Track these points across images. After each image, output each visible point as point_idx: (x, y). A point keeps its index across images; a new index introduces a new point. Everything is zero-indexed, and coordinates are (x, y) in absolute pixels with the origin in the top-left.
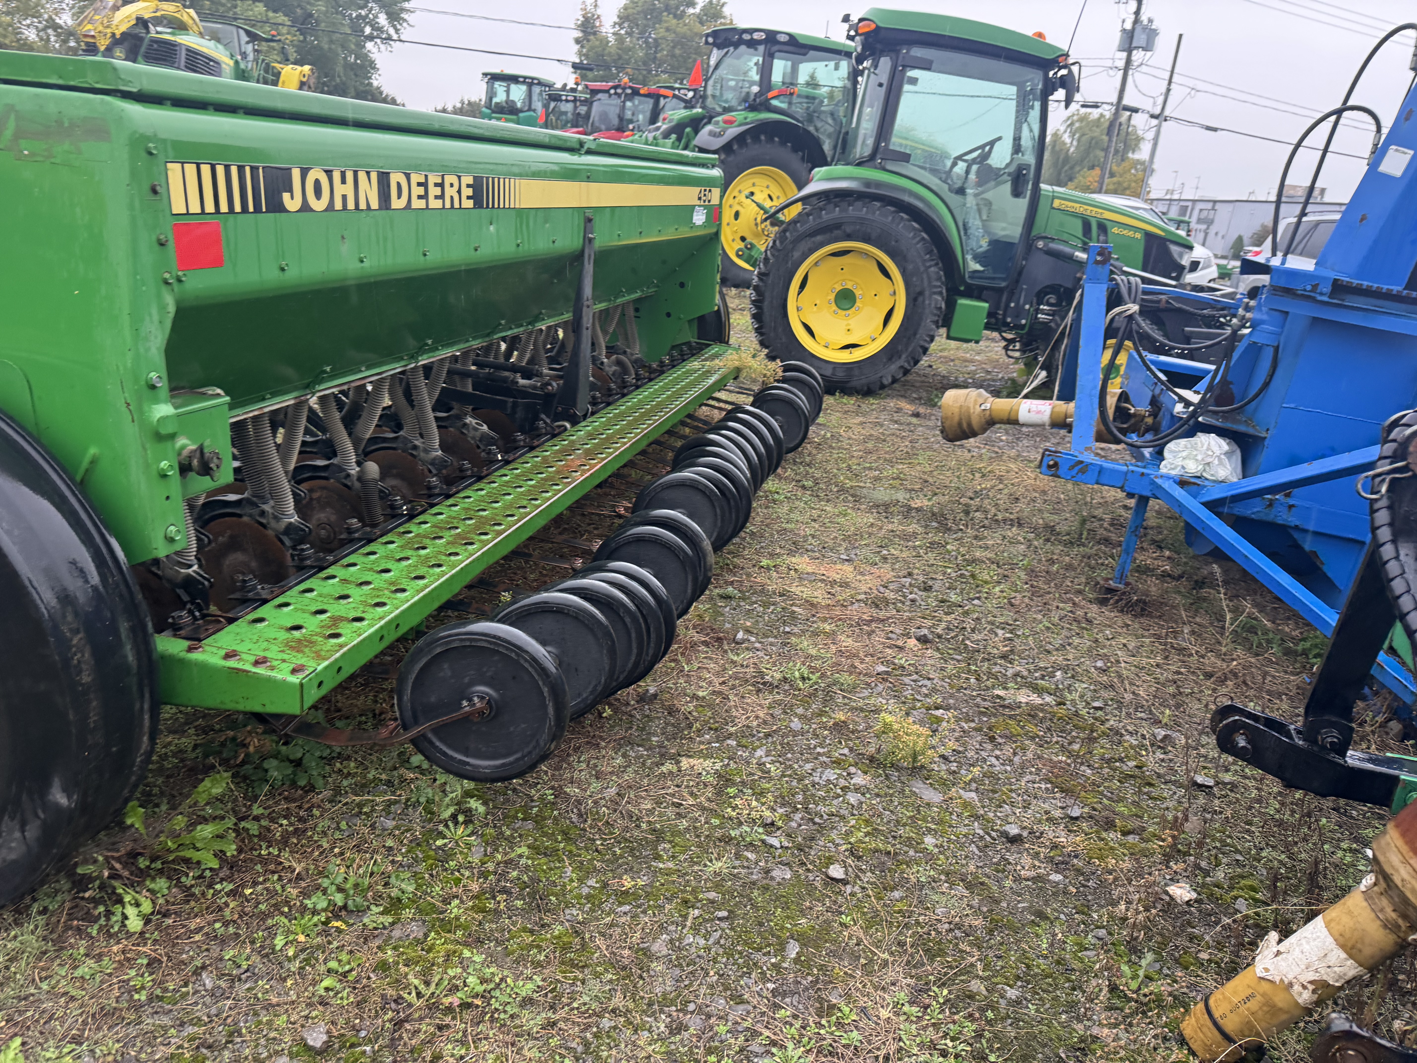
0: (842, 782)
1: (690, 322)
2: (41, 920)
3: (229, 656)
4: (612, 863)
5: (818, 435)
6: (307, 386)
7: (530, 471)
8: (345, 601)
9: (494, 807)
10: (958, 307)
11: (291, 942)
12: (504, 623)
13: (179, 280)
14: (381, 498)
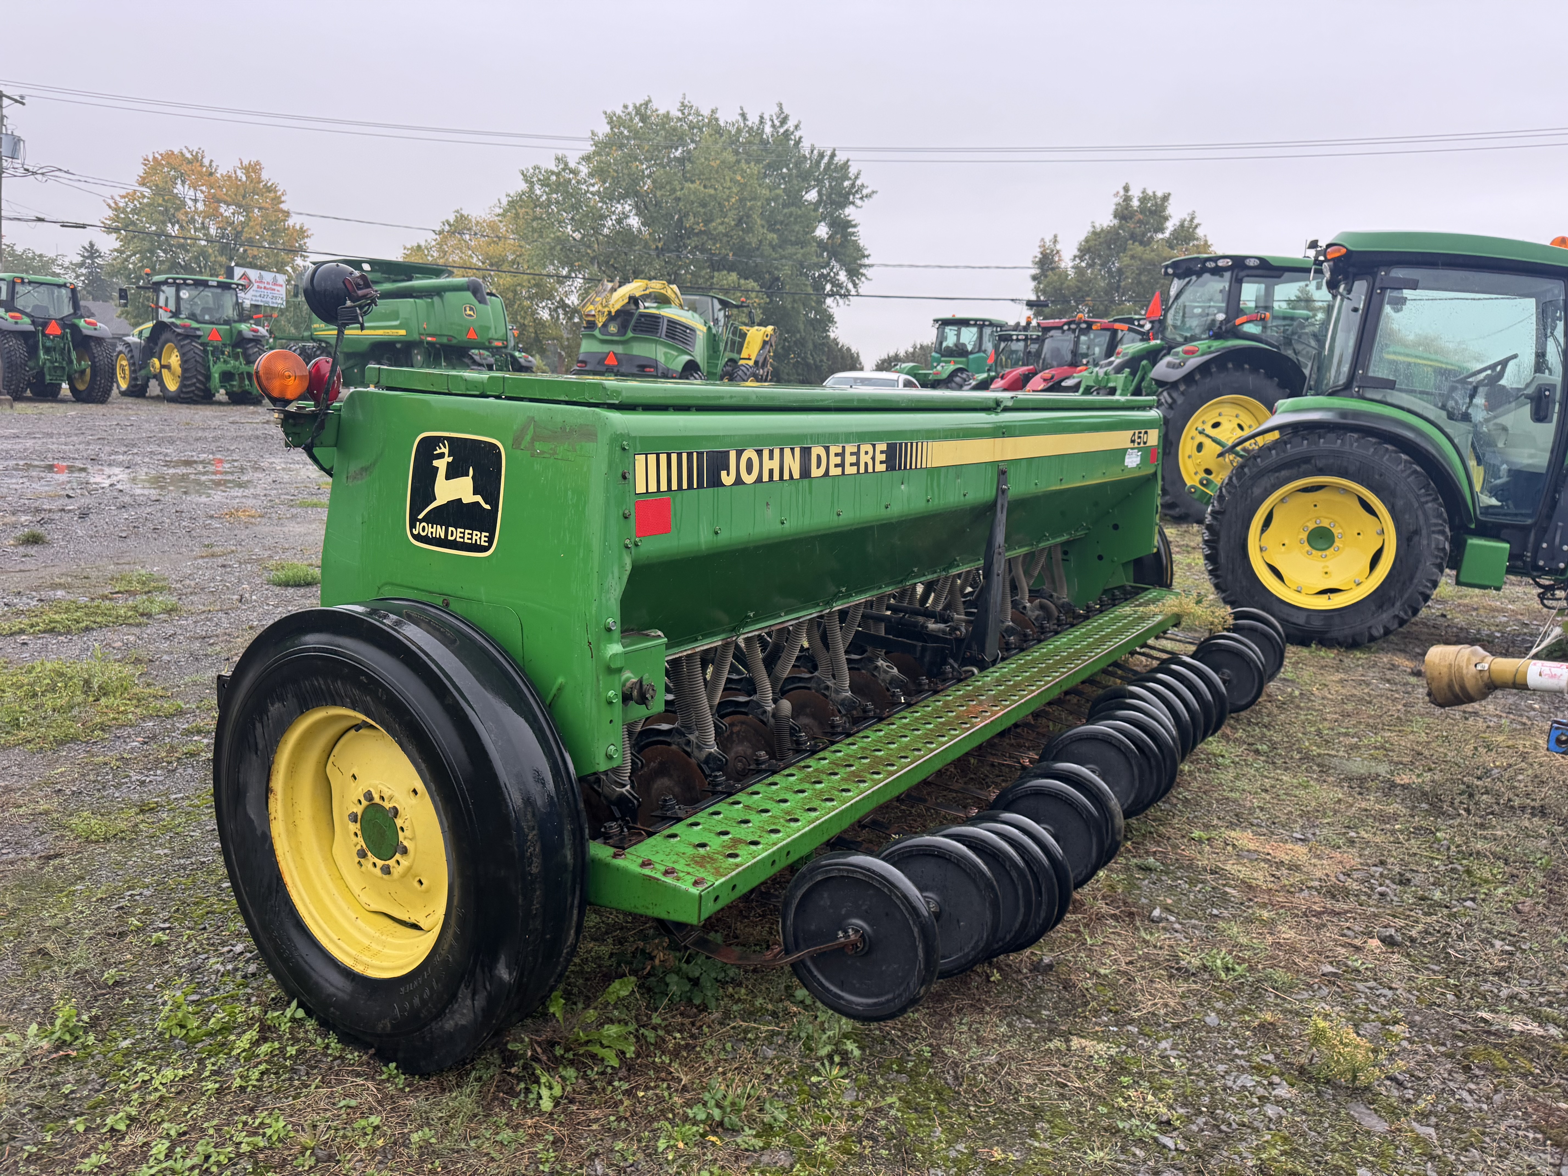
0: (1261, 1091)
1: (1125, 565)
2: (477, 1086)
3: (646, 864)
4: (984, 1131)
5: (1283, 692)
6: (733, 630)
7: (930, 715)
8: (745, 826)
9: (871, 1055)
10: (1468, 548)
11: (672, 1147)
12: (887, 861)
13: (636, 545)
14: (792, 735)
